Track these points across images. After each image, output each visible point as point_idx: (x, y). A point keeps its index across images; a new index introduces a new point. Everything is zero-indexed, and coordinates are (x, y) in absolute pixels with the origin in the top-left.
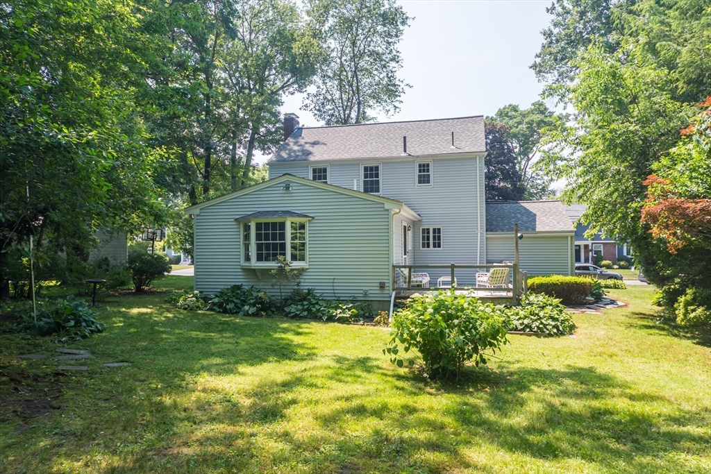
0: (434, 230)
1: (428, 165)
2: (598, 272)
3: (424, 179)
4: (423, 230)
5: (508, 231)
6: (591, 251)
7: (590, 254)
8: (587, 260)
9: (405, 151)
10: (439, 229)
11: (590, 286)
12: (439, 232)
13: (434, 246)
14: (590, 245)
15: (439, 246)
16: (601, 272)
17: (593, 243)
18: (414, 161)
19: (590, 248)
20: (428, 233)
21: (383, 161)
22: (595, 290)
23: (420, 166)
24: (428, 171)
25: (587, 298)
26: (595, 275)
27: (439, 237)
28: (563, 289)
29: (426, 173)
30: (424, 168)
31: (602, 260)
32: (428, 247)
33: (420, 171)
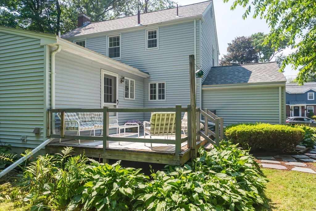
0: (160, 85)
1: (155, 32)
2: (311, 121)
3: (152, 44)
4: (151, 85)
5: (222, 83)
6: (306, 109)
7: (305, 111)
8: (303, 115)
9: (139, 23)
10: (163, 84)
11: (301, 135)
12: (163, 87)
13: (160, 98)
14: (306, 106)
15: (163, 98)
16: (312, 122)
17: (307, 105)
18: (144, 30)
19: (305, 108)
20: (155, 87)
21: (122, 32)
22: (306, 138)
23: (149, 33)
24: (155, 37)
25: (298, 146)
26: (308, 124)
27: (163, 91)
28: (269, 138)
29: (154, 39)
30: (153, 35)
31: (313, 115)
32: (155, 98)
33: (149, 37)
